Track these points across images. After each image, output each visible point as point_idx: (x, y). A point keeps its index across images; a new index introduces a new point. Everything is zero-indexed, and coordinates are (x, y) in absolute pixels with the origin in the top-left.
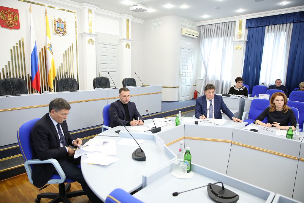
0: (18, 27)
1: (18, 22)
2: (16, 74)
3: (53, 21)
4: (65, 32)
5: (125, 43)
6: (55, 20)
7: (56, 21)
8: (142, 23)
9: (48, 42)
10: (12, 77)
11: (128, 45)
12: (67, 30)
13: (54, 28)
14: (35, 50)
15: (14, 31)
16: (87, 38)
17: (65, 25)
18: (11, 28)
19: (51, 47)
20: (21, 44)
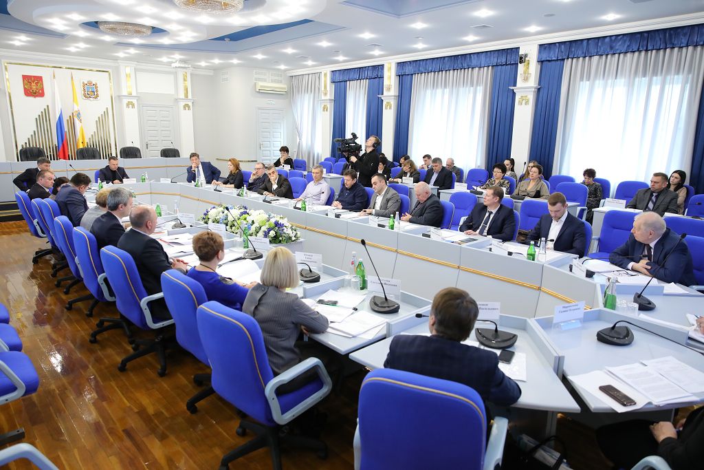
0: (42, 95)
1: (43, 90)
2: (36, 142)
3: (82, 84)
4: (97, 95)
5: (182, 104)
6: (83, 83)
7: (84, 85)
8: (212, 74)
9: (76, 109)
10: (31, 146)
11: (187, 106)
12: (99, 93)
13: (83, 92)
14: (60, 119)
15: (38, 99)
16: (125, 101)
17: (96, 87)
18: (35, 97)
19: (79, 115)
20: (47, 111)
